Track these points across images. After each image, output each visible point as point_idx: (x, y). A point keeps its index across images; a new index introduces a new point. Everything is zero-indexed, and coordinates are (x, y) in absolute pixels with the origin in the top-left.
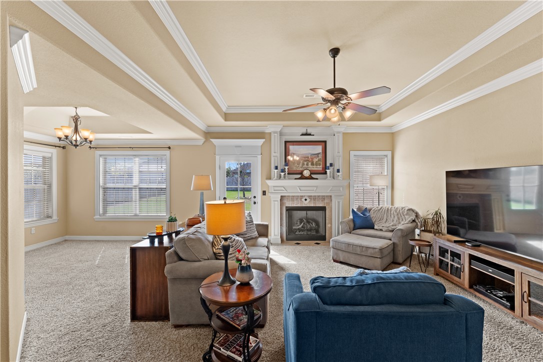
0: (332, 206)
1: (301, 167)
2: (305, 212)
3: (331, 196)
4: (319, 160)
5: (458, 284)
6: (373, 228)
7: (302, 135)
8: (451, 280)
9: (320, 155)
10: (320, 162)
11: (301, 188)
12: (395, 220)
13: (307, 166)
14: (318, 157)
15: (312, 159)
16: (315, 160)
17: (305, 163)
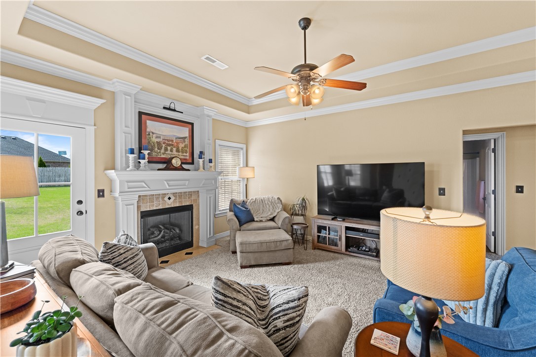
0: (199, 202)
1: (163, 154)
2: (168, 215)
3: (198, 191)
4: (185, 146)
5: (336, 251)
6: (253, 220)
7: (164, 108)
8: (329, 250)
9: (186, 140)
10: (186, 149)
11: (171, 183)
12: (271, 210)
13: (171, 153)
14: (184, 142)
15: (178, 143)
16: (181, 146)
17: (169, 148)
